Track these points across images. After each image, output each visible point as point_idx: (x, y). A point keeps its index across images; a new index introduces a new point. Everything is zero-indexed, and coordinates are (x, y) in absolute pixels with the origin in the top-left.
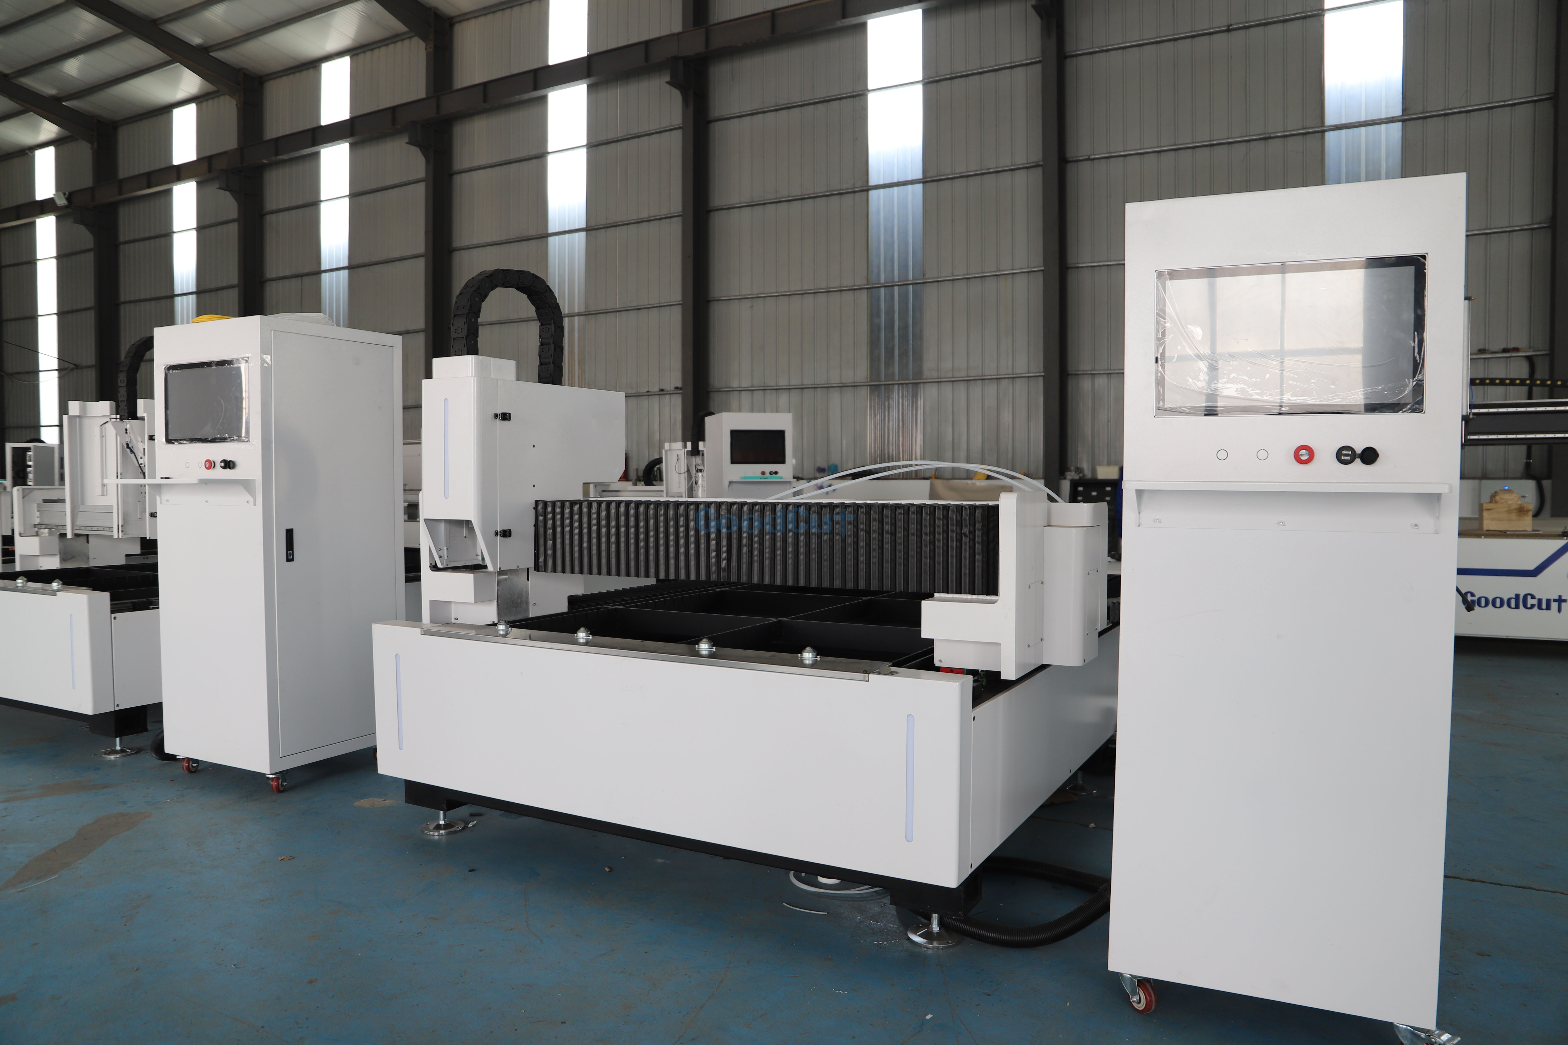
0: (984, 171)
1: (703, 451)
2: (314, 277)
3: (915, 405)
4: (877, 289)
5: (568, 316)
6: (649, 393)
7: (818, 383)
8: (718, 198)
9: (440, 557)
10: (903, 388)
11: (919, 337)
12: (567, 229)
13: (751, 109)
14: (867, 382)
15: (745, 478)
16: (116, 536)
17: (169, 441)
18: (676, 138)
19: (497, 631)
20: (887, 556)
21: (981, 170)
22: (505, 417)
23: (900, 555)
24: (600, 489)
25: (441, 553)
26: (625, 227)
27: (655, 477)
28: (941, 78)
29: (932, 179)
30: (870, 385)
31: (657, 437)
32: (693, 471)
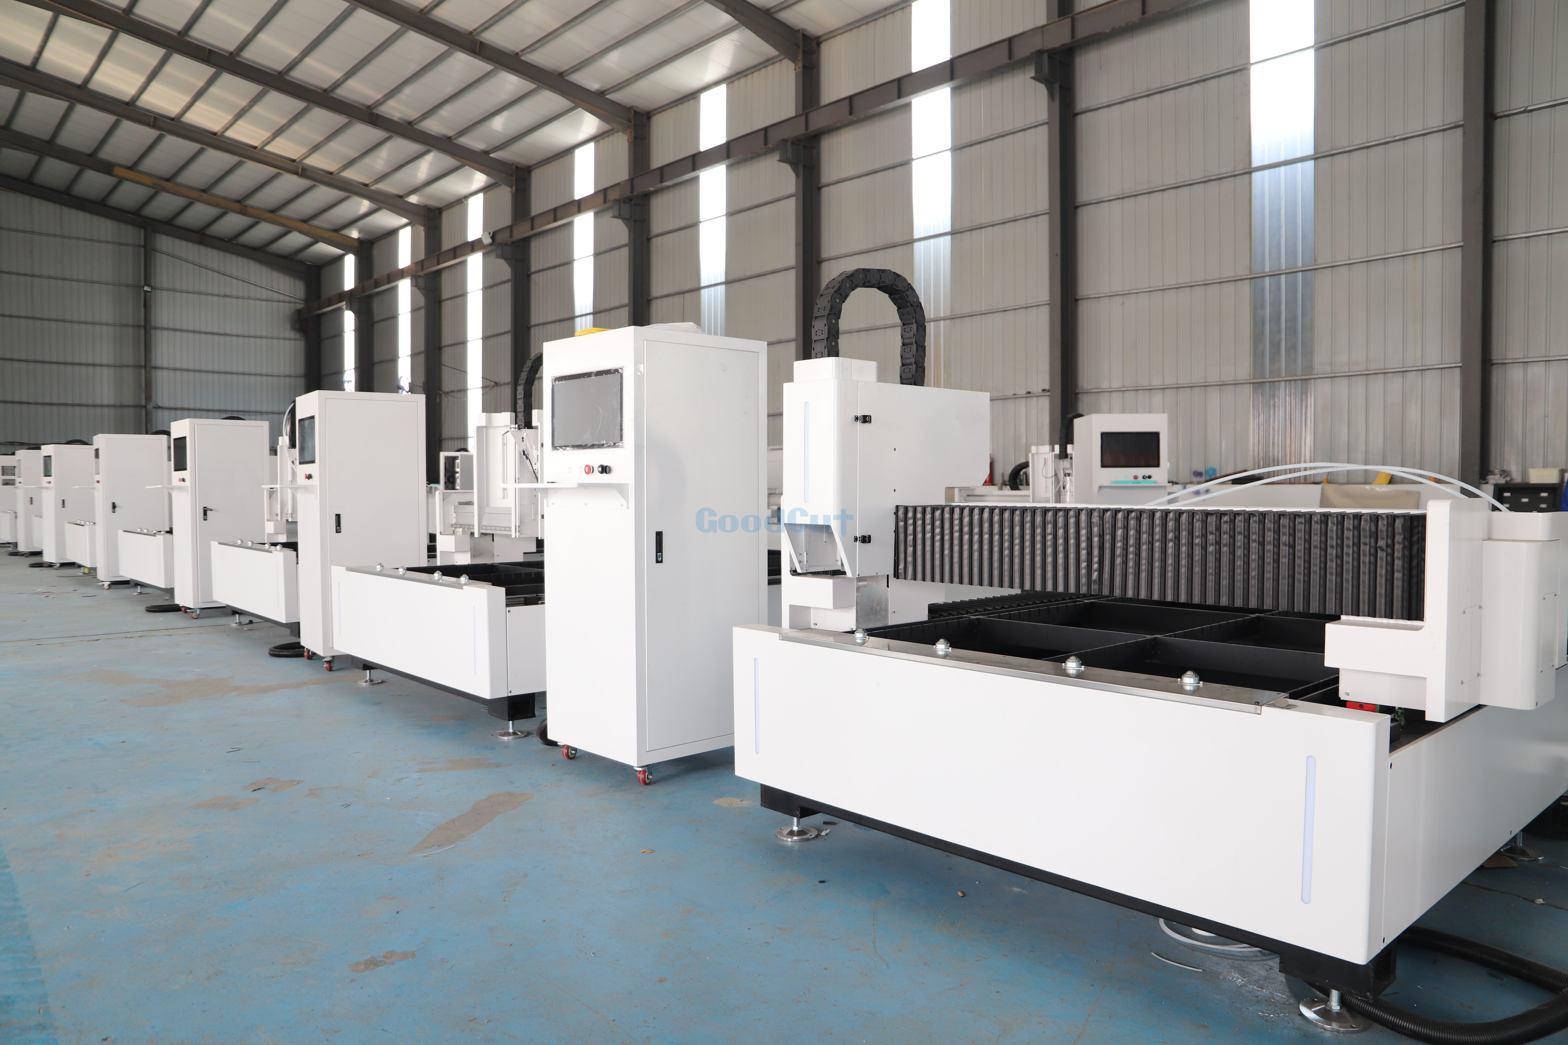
0: (1388, 140)
1: (1072, 454)
2: (694, 293)
3: (1304, 403)
4: (1260, 279)
5: (934, 321)
6: (1015, 396)
7: (1195, 382)
8: (1085, 193)
9: (800, 562)
10: (1291, 385)
11: (1309, 329)
12: (932, 234)
13: (1120, 97)
14: (1250, 379)
15: (1116, 482)
16: (513, 536)
17: (554, 447)
18: (1042, 134)
19: (855, 639)
20: (1284, 571)
21: (1386, 138)
22: (866, 419)
23: (1300, 570)
24: (965, 493)
25: (800, 558)
26: (991, 228)
27: (1021, 481)
28: (1337, 40)
29: (1325, 154)
30: (1253, 383)
31: (1024, 440)
32: (1061, 475)
